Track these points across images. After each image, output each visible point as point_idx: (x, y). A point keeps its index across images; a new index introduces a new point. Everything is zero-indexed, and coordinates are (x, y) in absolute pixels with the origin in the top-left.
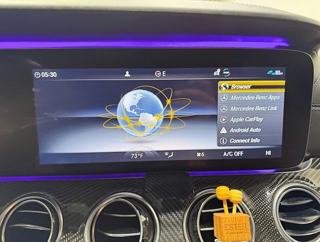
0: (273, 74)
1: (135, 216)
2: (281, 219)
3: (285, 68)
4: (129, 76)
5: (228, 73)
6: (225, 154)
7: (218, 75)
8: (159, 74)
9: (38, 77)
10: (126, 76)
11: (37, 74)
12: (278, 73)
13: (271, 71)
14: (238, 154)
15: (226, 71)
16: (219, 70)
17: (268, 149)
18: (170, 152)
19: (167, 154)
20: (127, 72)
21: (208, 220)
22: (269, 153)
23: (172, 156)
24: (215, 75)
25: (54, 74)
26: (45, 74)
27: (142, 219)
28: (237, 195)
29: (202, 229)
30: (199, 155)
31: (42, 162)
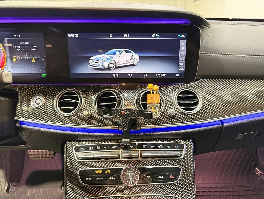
0: (180, 37)
1: (114, 96)
2: (178, 102)
3: (186, 34)
4: (112, 36)
5: (159, 36)
6: (157, 76)
7: (154, 37)
8: (126, 36)
9: (69, 37)
10: (110, 36)
11: (69, 35)
12: (183, 36)
13: (180, 35)
14: (163, 76)
15: (158, 35)
16: (154, 34)
17: (177, 74)
18: (131, 74)
19: (129, 75)
20: (111, 35)
21: (144, 99)
22: (178, 75)
23: (132, 76)
24: (152, 37)
25: (77, 35)
26: (73, 35)
27: (117, 99)
28: (156, 87)
29: (142, 102)
30: (144, 76)
31: (71, 77)
